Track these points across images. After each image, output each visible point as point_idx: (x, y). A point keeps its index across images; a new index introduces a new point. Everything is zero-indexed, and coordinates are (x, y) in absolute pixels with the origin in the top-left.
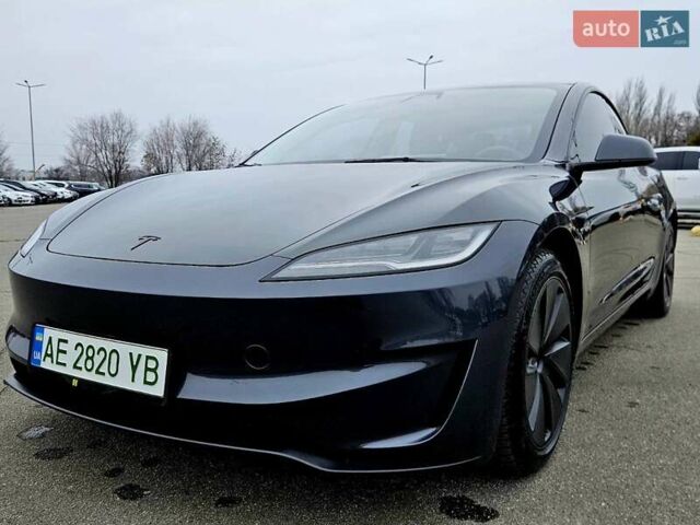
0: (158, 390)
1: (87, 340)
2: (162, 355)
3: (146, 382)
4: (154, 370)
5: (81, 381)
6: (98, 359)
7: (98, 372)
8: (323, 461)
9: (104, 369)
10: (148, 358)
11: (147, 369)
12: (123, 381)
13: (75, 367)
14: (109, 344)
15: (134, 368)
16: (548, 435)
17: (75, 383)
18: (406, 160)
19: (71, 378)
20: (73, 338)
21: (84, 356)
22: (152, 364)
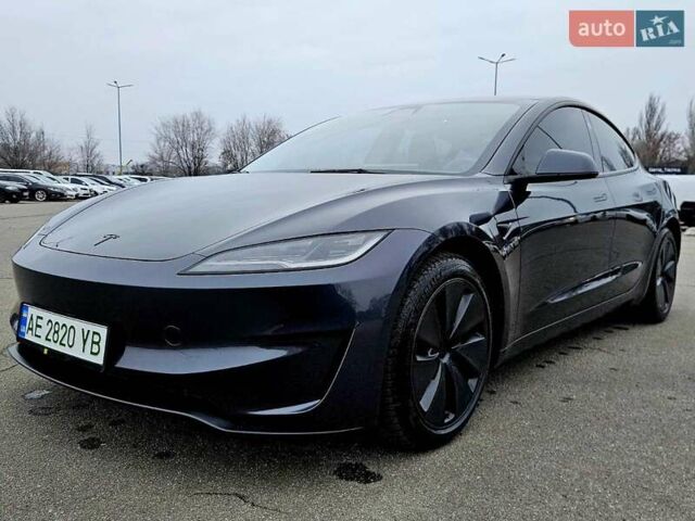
0: (99, 360)
1: (55, 318)
2: (103, 331)
3: (92, 353)
4: (98, 343)
5: (50, 350)
6: (61, 333)
7: (61, 344)
8: (222, 422)
9: (65, 342)
10: (94, 333)
11: (93, 342)
12: (76, 352)
13: (47, 339)
14: (69, 321)
15: (85, 341)
16: (452, 416)
17: (46, 351)
18: (360, 171)
19: (44, 347)
20: (47, 315)
21: (53, 331)
22: (96, 339)
